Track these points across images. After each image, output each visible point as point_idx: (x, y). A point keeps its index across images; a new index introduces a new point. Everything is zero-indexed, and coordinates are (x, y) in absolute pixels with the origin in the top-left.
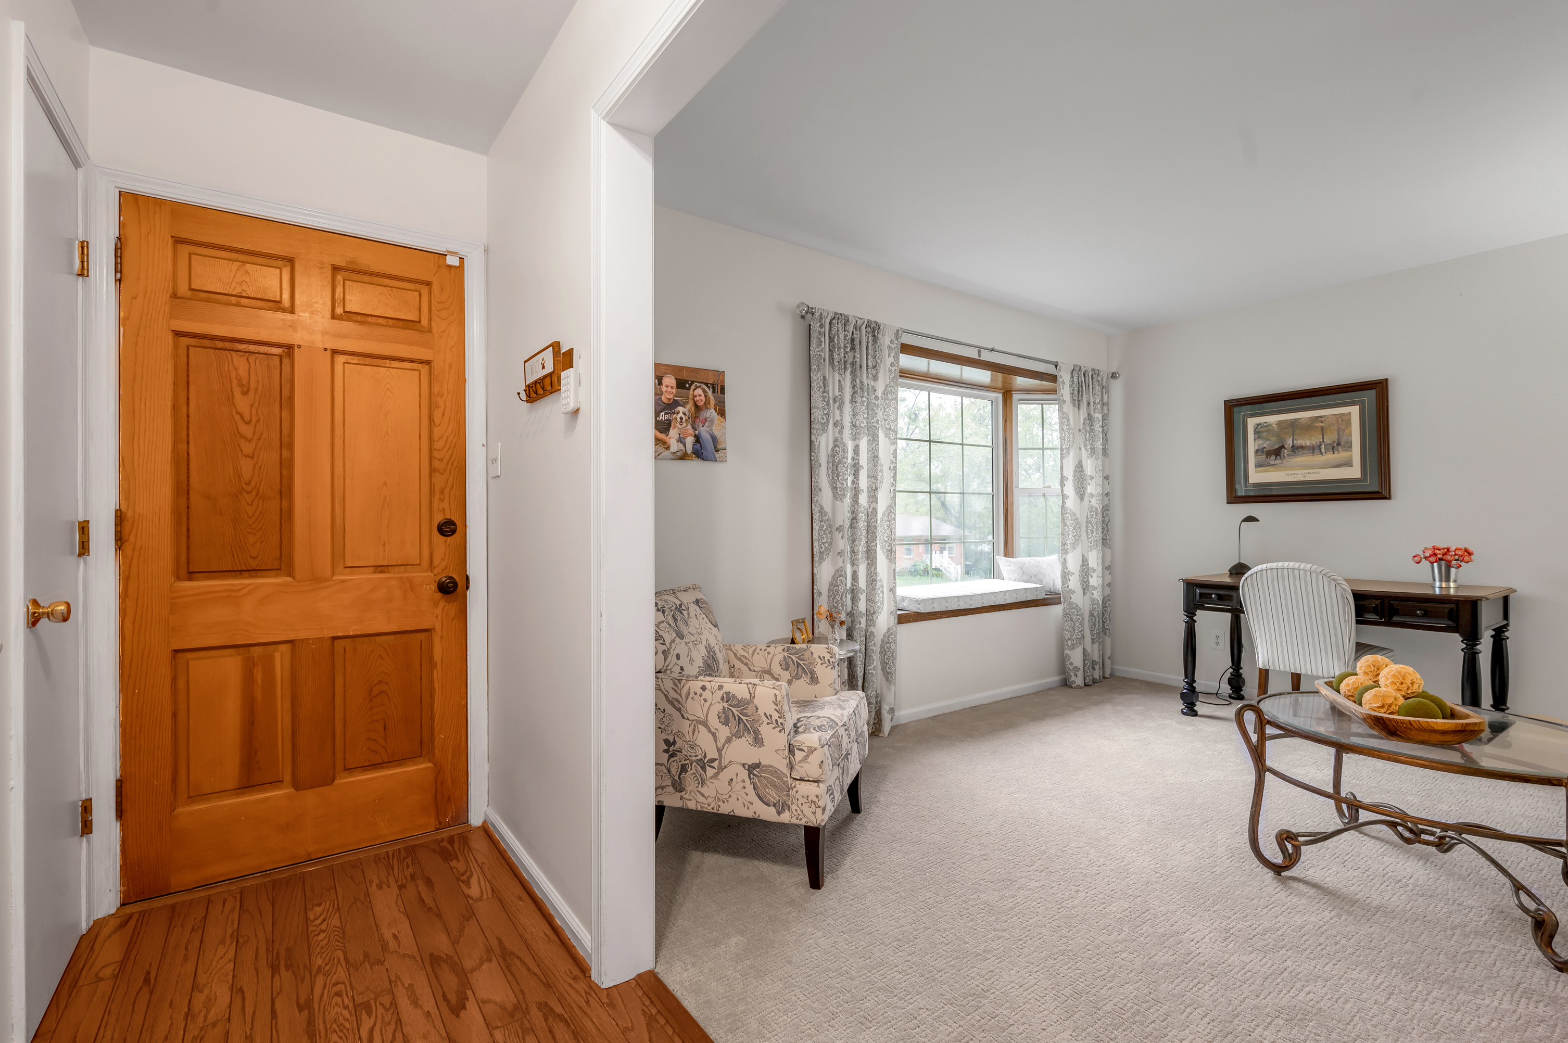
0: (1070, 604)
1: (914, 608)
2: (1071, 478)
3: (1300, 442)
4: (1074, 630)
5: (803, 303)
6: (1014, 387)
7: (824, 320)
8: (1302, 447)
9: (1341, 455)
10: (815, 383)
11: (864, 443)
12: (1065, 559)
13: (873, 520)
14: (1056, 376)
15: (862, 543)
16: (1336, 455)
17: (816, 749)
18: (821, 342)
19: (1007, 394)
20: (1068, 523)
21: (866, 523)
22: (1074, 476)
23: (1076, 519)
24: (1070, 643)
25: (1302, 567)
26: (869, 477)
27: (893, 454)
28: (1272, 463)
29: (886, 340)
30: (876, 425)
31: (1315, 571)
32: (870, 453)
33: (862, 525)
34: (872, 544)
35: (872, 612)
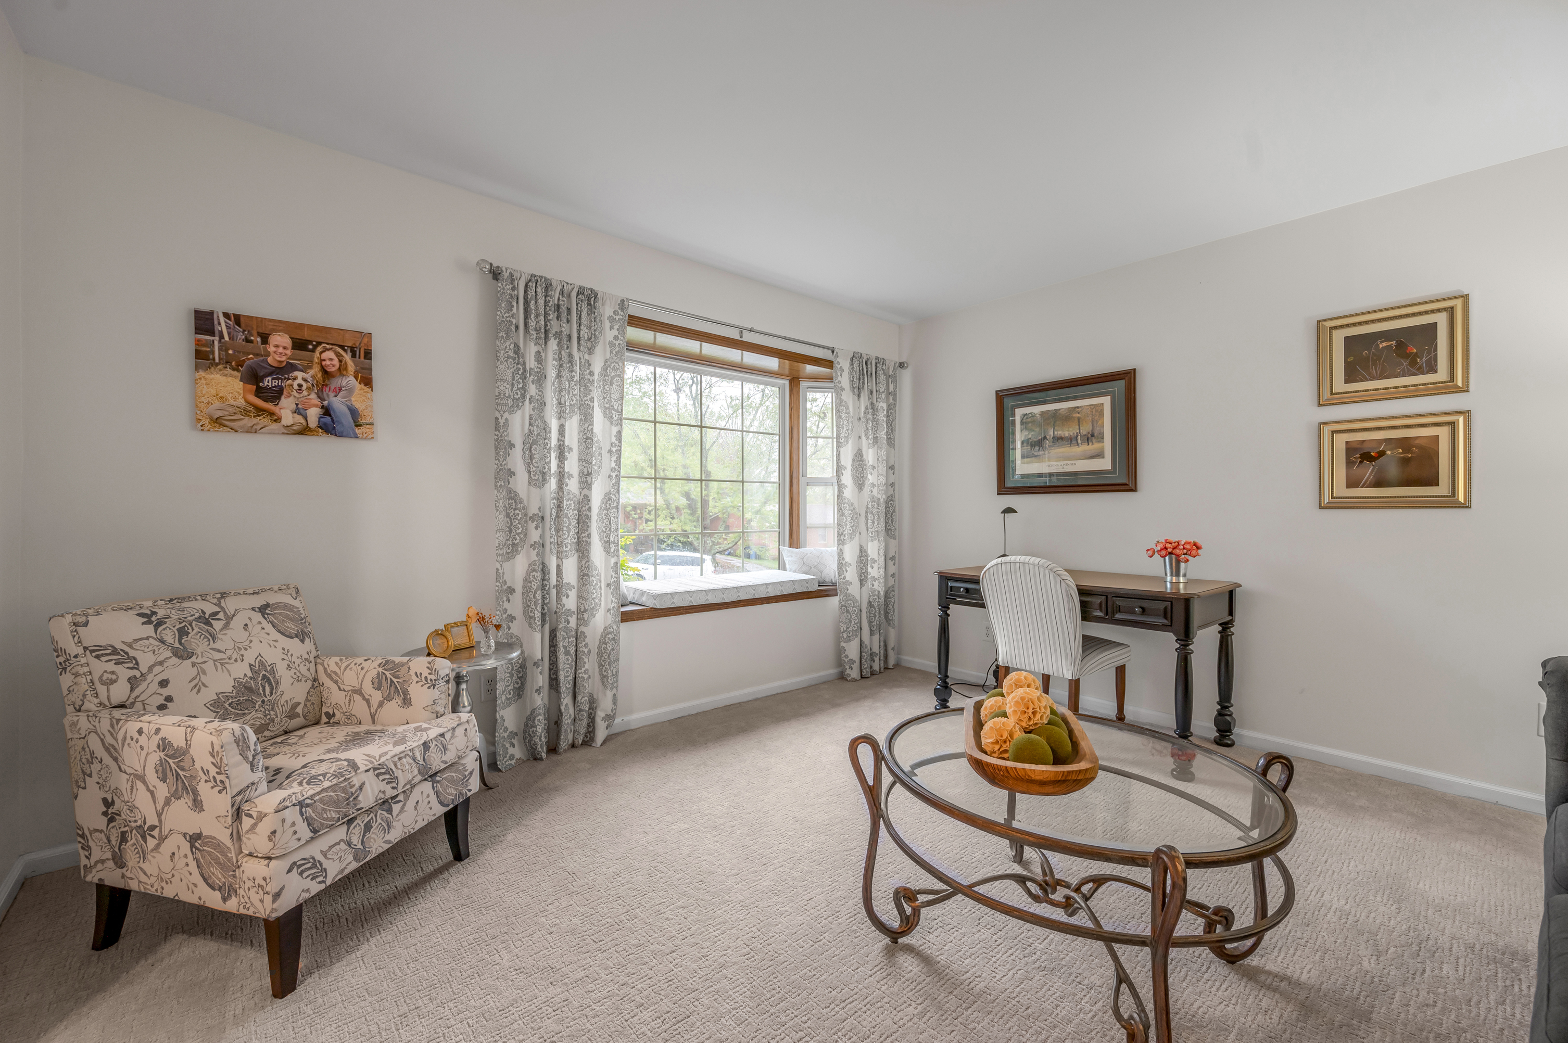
0: (846, 595)
1: (651, 604)
2: (849, 467)
3: (1059, 433)
4: (850, 622)
5: (483, 260)
6: (802, 375)
7: (516, 281)
8: (1061, 438)
9: (1094, 447)
10: (502, 352)
11: (573, 423)
12: (841, 550)
13: (584, 508)
14: (832, 362)
15: (571, 533)
16: (1090, 447)
17: (265, 815)
18: (513, 306)
19: (795, 381)
20: (846, 513)
21: (576, 512)
22: (853, 465)
23: (854, 509)
24: (845, 635)
26: (580, 460)
27: (616, 436)
28: (1036, 454)
29: (607, 310)
30: (589, 403)
31: (1042, 566)
32: (581, 434)
34: (583, 535)
35: (582, 610)
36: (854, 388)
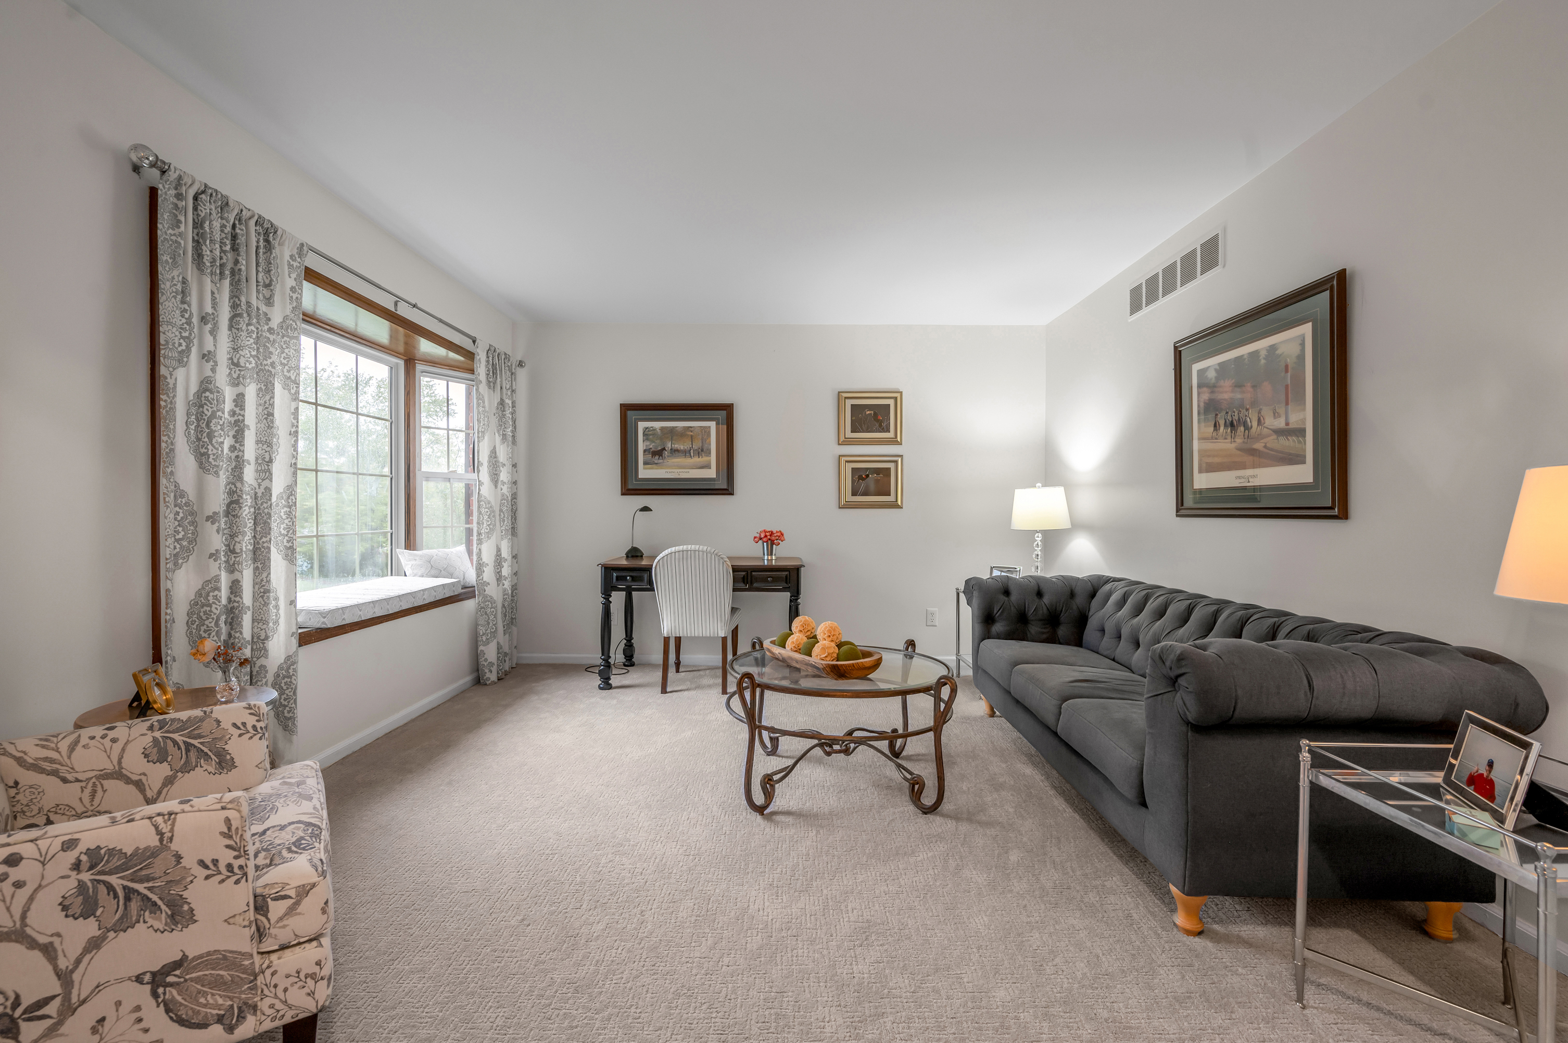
0: (485, 596)
1: (316, 623)
2: (485, 464)
3: (676, 446)
4: (488, 623)
5: (145, 147)
6: (418, 356)
7: (184, 188)
8: (677, 451)
9: (702, 460)
10: (168, 284)
11: (251, 392)
12: (480, 550)
13: (265, 505)
14: (473, 354)
15: (247, 538)
16: (700, 459)
18: (179, 222)
19: (410, 361)
20: (483, 511)
21: (252, 510)
22: (489, 462)
23: (491, 507)
24: (484, 638)
25: (701, 549)
26: (257, 442)
27: (293, 414)
28: (656, 461)
29: (284, 253)
30: (270, 369)
32: (261, 408)
33: (246, 512)
34: (264, 539)
35: (262, 638)
36: (489, 382)
